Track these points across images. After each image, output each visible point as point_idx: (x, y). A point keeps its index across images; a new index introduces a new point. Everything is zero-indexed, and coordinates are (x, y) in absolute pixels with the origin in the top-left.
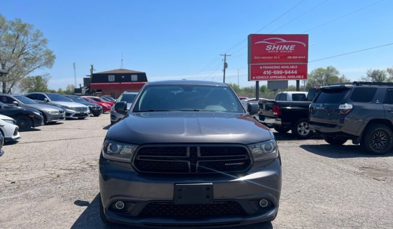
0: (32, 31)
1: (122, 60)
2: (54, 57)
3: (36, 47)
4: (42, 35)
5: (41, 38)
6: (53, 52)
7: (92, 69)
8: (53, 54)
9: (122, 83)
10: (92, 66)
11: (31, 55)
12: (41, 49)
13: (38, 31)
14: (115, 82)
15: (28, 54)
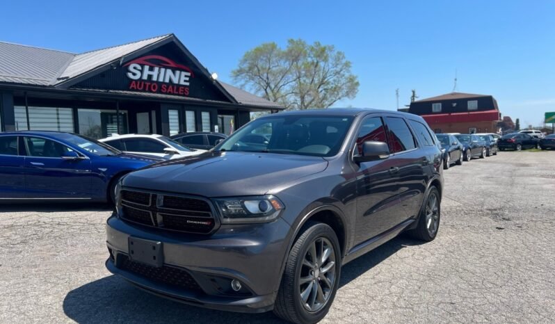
0: (333, 54)
1: (456, 80)
2: (357, 84)
3: (338, 73)
4: (344, 57)
5: (344, 61)
6: (356, 77)
7: (414, 96)
8: (356, 81)
9: (452, 114)
10: (414, 92)
11: (332, 84)
12: (344, 75)
13: (339, 53)
14: (442, 112)
15: (328, 83)
